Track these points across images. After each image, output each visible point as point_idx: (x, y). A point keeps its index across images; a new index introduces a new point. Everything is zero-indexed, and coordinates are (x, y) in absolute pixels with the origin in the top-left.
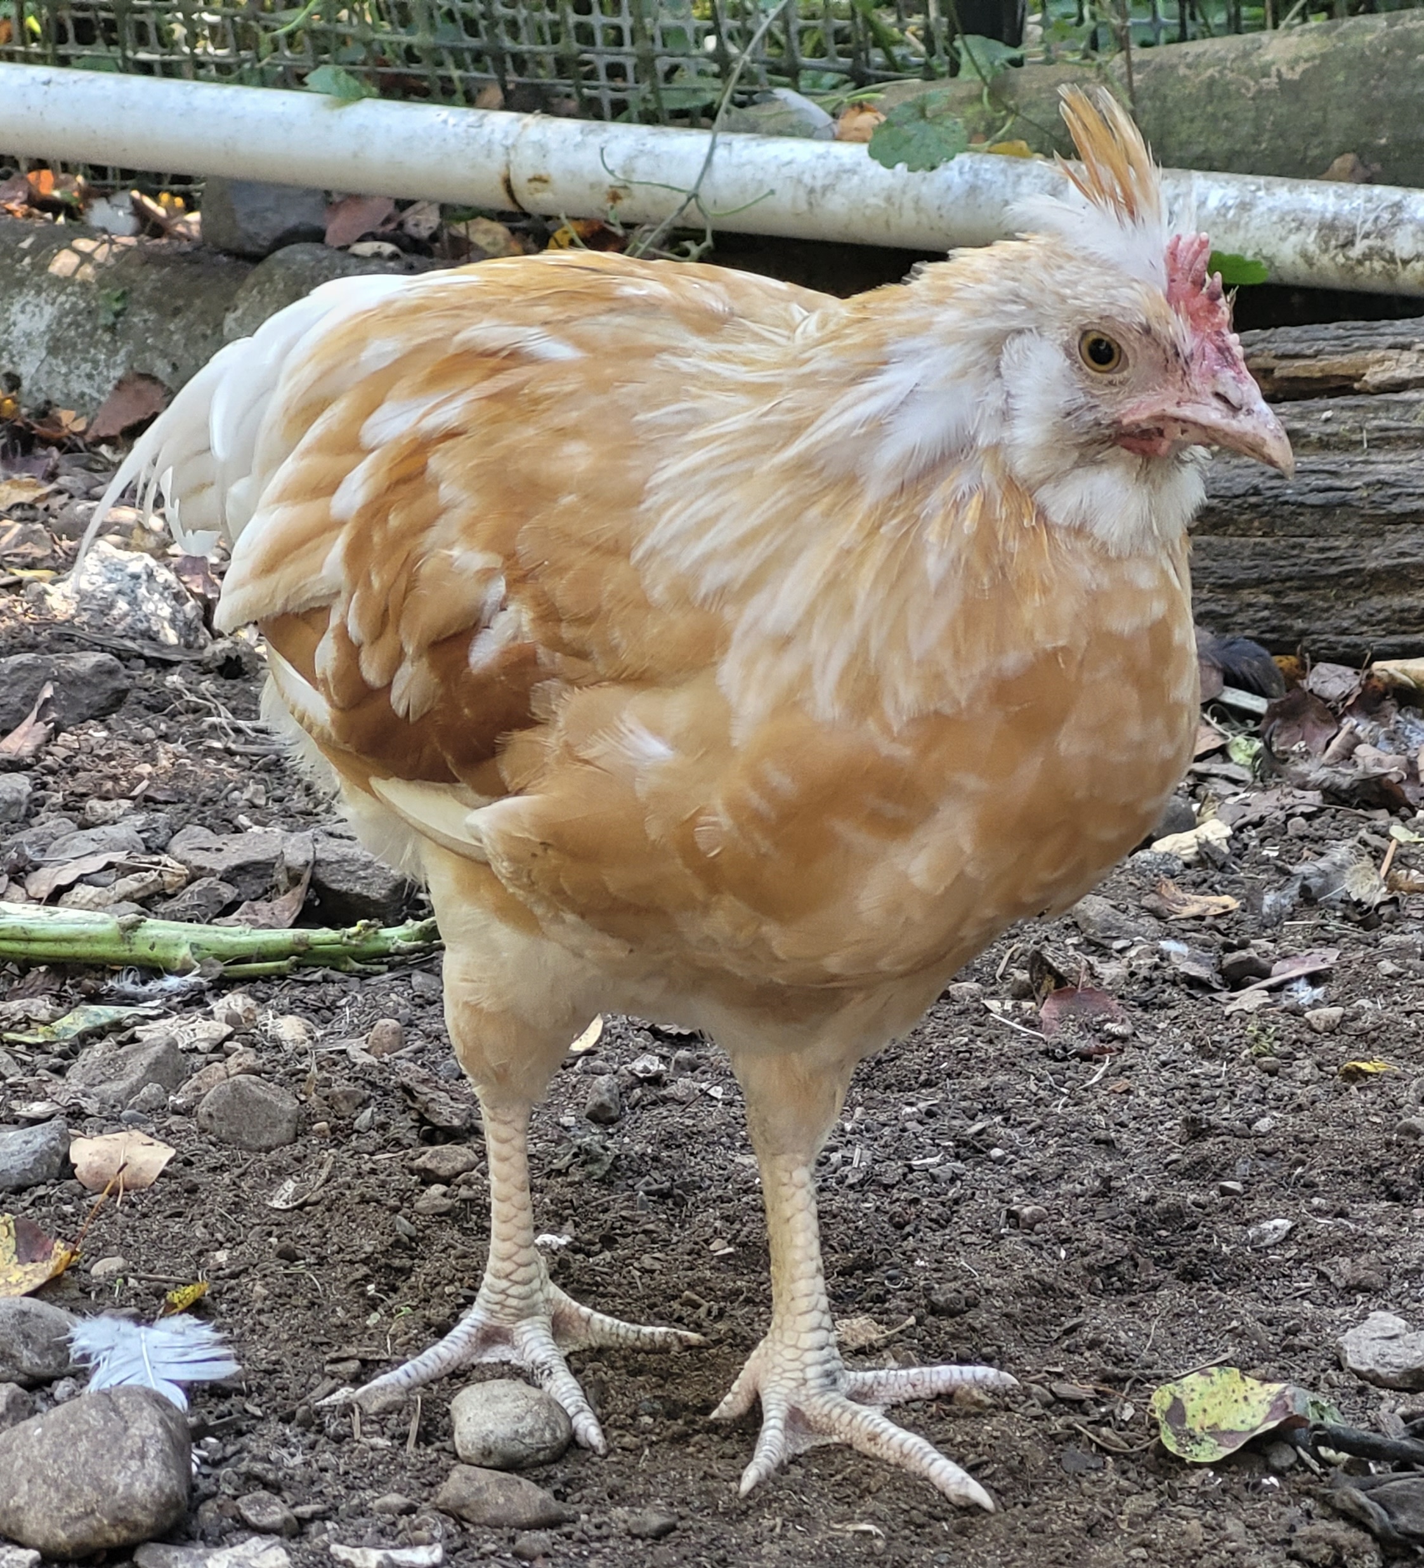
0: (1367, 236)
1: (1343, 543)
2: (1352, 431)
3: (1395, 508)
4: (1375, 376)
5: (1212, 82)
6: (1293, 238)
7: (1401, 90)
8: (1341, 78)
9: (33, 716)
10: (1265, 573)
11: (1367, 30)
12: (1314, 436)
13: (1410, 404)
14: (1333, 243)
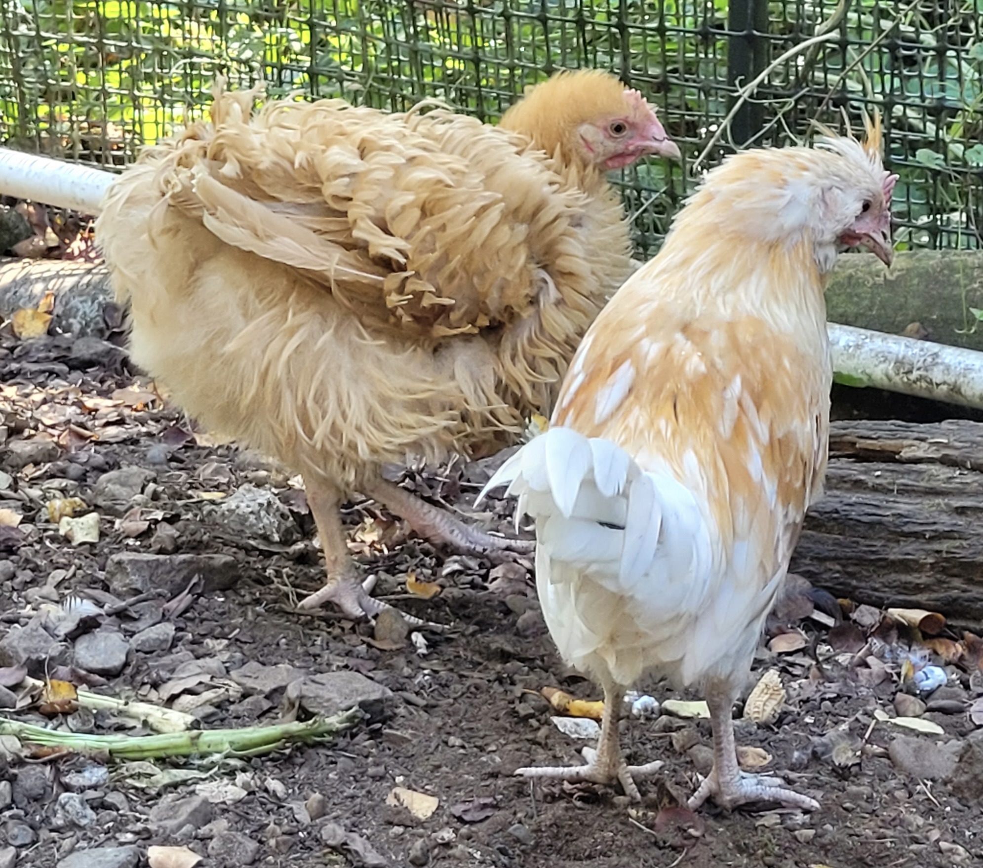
0: (919, 369)
1: (879, 543)
2: (889, 484)
3: (905, 529)
4: (905, 454)
5: (850, 277)
6: (882, 366)
7: (946, 292)
8: (915, 281)
9: (186, 591)
10: (839, 555)
11: (930, 258)
12: (870, 484)
13: (920, 473)
14: (902, 371)
